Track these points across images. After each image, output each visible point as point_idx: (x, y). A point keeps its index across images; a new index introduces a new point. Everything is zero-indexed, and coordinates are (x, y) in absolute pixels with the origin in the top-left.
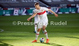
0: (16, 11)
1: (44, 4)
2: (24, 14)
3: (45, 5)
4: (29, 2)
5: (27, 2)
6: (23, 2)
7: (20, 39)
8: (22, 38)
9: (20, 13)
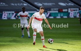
0: (5, 15)
1: (34, 8)
2: (13, 18)
3: (36, 9)
4: (18, 6)
5: (16, 5)
6: (13, 6)
7: (8, 44)
8: (11, 43)
9: (9, 17)
